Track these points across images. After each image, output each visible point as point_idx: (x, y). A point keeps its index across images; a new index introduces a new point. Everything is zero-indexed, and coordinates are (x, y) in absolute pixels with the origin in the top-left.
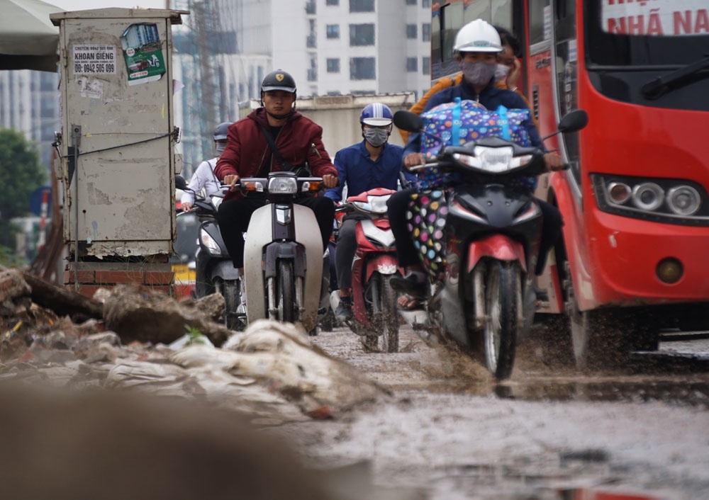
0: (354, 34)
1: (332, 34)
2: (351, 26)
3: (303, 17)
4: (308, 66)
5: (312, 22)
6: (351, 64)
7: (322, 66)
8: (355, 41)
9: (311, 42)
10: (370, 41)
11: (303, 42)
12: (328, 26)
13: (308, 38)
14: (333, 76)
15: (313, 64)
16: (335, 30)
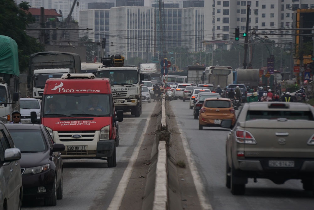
0: (224, 12)
1: (219, 12)
2: (223, 10)
3: (212, 8)
4: (213, 20)
5: (214, 9)
6: (223, 19)
7: (216, 20)
8: (224, 14)
9: (214, 14)
10: (228, 14)
11: (212, 14)
12: (218, 10)
13: (213, 13)
14: (219, 22)
15: (214, 19)
16: (220, 11)
